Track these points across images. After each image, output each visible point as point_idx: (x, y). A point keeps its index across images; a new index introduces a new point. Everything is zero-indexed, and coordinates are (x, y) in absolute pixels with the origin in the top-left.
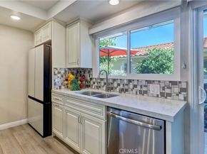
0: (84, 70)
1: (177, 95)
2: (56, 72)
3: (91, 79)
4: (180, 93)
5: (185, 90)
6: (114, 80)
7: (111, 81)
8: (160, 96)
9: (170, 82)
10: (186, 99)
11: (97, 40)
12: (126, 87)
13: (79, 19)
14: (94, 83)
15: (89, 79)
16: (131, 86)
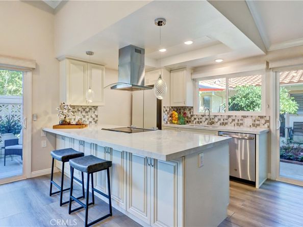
0: (184, 108)
1: (264, 125)
2: (165, 110)
3: (192, 116)
4: (265, 123)
5: (268, 121)
6: (215, 116)
7: (212, 117)
8: (252, 126)
9: (259, 116)
10: (269, 127)
11: (197, 83)
12: (226, 121)
13: (185, 68)
14: (195, 119)
15: (189, 116)
16: (230, 120)
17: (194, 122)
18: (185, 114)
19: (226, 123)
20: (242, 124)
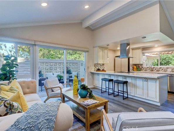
2: (131, 65)
7: (152, 68)
8: (171, 72)
14: (144, 69)
15: (141, 67)
16: (161, 69)
17: (143, 70)
18: (139, 67)
19: (159, 71)
20: (166, 71)
